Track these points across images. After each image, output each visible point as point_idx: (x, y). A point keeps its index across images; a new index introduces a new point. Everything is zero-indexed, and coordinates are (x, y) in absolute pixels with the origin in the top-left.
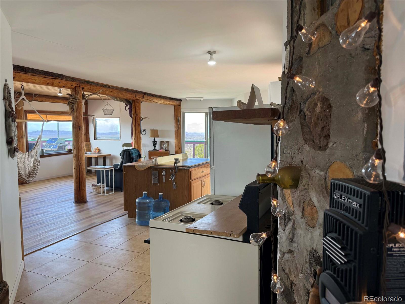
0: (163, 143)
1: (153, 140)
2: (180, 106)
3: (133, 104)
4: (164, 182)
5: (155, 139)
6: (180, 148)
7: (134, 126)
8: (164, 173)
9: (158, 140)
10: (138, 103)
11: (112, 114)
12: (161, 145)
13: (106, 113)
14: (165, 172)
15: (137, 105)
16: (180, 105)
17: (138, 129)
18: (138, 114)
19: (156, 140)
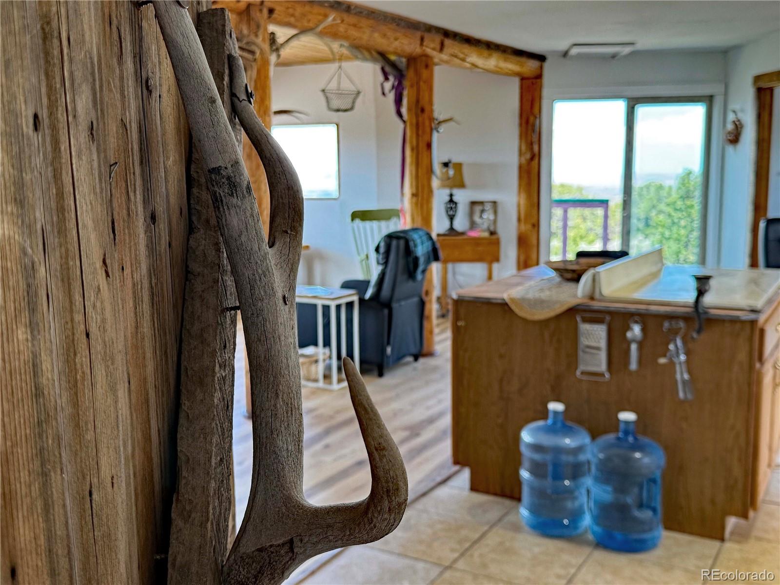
0: (478, 208)
1: (447, 198)
2: (538, 80)
3: (410, 74)
4: (634, 366)
5: (451, 195)
6: (534, 225)
7: (412, 149)
8: (636, 330)
9: (462, 197)
10: (427, 66)
11: (352, 109)
12: (471, 214)
13: (336, 103)
14: (644, 330)
15: (425, 73)
16: (539, 76)
17: (424, 162)
18: (427, 108)
19: (455, 199)
